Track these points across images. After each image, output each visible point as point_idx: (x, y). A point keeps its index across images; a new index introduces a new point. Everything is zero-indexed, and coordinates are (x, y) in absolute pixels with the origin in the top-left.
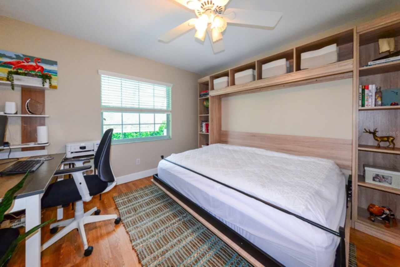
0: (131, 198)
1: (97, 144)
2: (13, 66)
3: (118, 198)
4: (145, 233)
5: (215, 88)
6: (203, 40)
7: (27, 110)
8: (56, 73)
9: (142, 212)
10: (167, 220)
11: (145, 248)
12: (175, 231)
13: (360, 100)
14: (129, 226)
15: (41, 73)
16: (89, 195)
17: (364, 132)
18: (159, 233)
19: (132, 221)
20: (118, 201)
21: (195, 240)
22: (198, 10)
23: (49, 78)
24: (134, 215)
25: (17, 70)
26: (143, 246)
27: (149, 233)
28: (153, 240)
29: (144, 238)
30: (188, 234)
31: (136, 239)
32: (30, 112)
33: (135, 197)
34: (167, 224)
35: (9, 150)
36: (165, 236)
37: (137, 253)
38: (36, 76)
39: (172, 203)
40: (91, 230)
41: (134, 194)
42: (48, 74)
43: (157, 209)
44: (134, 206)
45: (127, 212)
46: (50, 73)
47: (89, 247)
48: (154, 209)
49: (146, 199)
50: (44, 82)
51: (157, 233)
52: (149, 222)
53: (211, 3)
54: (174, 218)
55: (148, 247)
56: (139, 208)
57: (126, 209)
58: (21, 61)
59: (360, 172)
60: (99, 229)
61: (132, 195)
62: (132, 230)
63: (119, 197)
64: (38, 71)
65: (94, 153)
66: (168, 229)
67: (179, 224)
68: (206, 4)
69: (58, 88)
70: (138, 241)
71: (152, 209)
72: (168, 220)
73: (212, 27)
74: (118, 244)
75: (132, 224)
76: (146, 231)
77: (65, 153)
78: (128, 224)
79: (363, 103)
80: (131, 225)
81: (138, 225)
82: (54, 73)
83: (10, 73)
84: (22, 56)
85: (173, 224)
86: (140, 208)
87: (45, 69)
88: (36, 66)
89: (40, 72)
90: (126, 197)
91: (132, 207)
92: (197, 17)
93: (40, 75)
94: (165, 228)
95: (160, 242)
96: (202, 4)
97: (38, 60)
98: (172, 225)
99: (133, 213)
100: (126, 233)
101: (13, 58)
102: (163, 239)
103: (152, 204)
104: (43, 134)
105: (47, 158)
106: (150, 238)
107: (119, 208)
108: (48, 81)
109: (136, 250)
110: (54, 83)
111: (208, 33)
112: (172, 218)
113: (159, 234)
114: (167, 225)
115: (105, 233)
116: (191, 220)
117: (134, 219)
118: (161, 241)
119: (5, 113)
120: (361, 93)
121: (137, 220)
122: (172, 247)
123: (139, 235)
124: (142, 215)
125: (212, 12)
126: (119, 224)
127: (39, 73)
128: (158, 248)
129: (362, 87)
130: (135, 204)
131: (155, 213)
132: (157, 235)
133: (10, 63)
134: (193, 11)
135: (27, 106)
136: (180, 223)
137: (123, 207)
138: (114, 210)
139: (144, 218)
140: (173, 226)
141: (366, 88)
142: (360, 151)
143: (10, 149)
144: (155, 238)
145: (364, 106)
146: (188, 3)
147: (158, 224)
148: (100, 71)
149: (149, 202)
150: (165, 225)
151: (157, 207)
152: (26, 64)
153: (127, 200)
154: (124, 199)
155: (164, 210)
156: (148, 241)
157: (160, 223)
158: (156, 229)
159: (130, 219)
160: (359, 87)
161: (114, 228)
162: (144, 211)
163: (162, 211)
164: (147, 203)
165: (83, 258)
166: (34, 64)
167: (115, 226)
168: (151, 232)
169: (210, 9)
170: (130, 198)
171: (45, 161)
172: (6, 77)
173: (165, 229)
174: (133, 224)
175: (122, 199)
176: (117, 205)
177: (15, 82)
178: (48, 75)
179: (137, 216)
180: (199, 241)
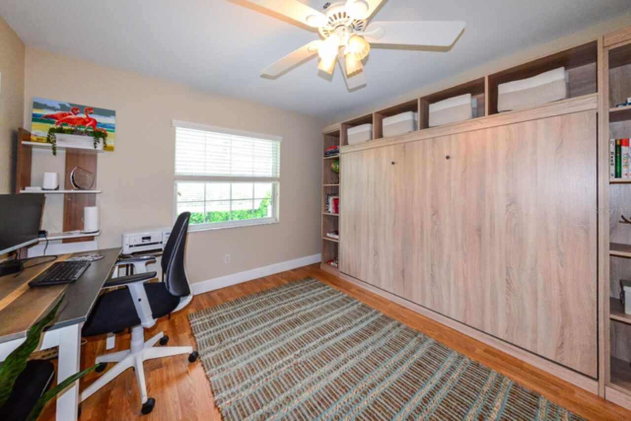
0: (215, 318)
1: (167, 234)
2: (57, 121)
3: (195, 317)
4: (235, 380)
5: (349, 142)
6: (331, 73)
7: (72, 184)
8: (114, 128)
9: (230, 343)
10: (269, 360)
11: (234, 406)
12: (282, 381)
13: (612, 164)
14: (210, 367)
15: (93, 129)
16: (151, 317)
17: (620, 222)
18: (256, 381)
19: (215, 358)
20: (196, 322)
21: (315, 399)
22: (323, 28)
23: (104, 135)
24: (219, 349)
25: (61, 125)
26: (231, 402)
27: (240, 381)
28: (247, 394)
29: (233, 390)
30: (304, 387)
31: (220, 389)
32: (76, 186)
33: (220, 317)
34: (270, 367)
35: (46, 242)
36: (265, 387)
37: (222, 415)
38: (87, 133)
39: (278, 330)
40: (154, 369)
41: (219, 312)
42: (103, 130)
43: (254, 339)
44: (219, 332)
45: (207, 341)
46: (106, 127)
47: (149, 400)
48: (250, 340)
49: (238, 322)
50: (97, 143)
51: (254, 383)
52: (242, 361)
53: (344, 16)
54: (280, 356)
55: (239, 406)
56: (226, 335)
57: (206, 337)
58: (67, 113)
59: (614, 294)
60: (164, 368)
61: (216, 313)
62: (214, 374)
63: (197, 316)
64: (89, 126)
65: (162, 247)
66: (272, 376)
67: (288, 368)
68: (336, 18)
69: (115, 149)
70: (224, 394)
71: (246, 338)
72: (271, 360)
73: (345, 53)
74: (192, 398)
75: (215, 363)
76: (236, 377)
77: (121, 248)
78: (208, 363)
79: (618, 171)
80: (213, 365)
81: (223, 366)
82: (110, 127)
83: (52, 131)
84: (68, 105)
85: (279, 367)
86: (228, 336)
87: (99, 123)
88: (86, 118)
89: (91, 127)
90: (208, 316)
91: (216, 333)
92: (322, 38)
93: (91, 132)
94: (267, 374)
95: (258, 399)
96: (330, 18)
97: (89, 110)
98: (277, 368)
99: (217, 345)
100: (205, 379)
101: (58, 110)
102: (263, 393)
103: (246, 330)
104: (91, 218)
105: (96, 256)
106: (242, 390)
107: (196, 335)
108: (101, 140)
109: (220, 410)
110: (110, 142)
111: (339, 61)
112: (278, 356)
113: (257, 384)
114: (269, 369)
115: (174, 375)
116: (309, 362)
117: (218, 355)
118: (260, 396)
119: (43, 189)
120: (614, 153)
121: (223, 357)
122: (276, 408)
123: (226, 384)
124: (230, 349)
125: (346, 29)
126: (195, 362)
127: (90, 129)
128: (254, 408)
129: (616, 141)
130: (220, 329)
131: (251, 346)
132: (253, 386)
133: (52, 117)
134: (315, 30)
135: (73, 178)
136: (291, 367)
137: (202, 333)
138: (188, 337)
139: (233, 354)
140: (279, 371)
141: (624, 143)
142: (613, 257)
143: (47, 240)
144: (251, 390)
145: (620, 177)
146: (307, 18)
147: (254, 365)
148: (174, 121)
149: (241, 326)
150: (266, 368)
151: (253, 335)
152: (73, 116)
153: (209, 322)
154: (204, 319)
155: (266, 341)
156: (239, 394)
157: (259, 365)
158: (251, 374)
159: (213, 354)
160: (610, 142)
161: (188, 368)
162: (234, 341)
163: (261, 344)
164: (239, 328)
165: (140, 416)
166: (83, 116)
167: (189, 366)
168: (244, 379)
169: (343, 25)
170: (212, 319)
171: (92, 261)
172: (47, 136)
173: (265, 375)
174: (217, 363)
175: (201, 320)
176: (193, 329)
177: (58, 144)
178: (103, 132)
179: (223, 349)
180: (320, 402)
